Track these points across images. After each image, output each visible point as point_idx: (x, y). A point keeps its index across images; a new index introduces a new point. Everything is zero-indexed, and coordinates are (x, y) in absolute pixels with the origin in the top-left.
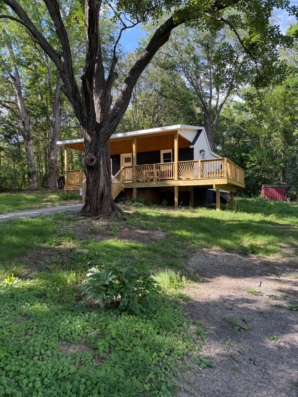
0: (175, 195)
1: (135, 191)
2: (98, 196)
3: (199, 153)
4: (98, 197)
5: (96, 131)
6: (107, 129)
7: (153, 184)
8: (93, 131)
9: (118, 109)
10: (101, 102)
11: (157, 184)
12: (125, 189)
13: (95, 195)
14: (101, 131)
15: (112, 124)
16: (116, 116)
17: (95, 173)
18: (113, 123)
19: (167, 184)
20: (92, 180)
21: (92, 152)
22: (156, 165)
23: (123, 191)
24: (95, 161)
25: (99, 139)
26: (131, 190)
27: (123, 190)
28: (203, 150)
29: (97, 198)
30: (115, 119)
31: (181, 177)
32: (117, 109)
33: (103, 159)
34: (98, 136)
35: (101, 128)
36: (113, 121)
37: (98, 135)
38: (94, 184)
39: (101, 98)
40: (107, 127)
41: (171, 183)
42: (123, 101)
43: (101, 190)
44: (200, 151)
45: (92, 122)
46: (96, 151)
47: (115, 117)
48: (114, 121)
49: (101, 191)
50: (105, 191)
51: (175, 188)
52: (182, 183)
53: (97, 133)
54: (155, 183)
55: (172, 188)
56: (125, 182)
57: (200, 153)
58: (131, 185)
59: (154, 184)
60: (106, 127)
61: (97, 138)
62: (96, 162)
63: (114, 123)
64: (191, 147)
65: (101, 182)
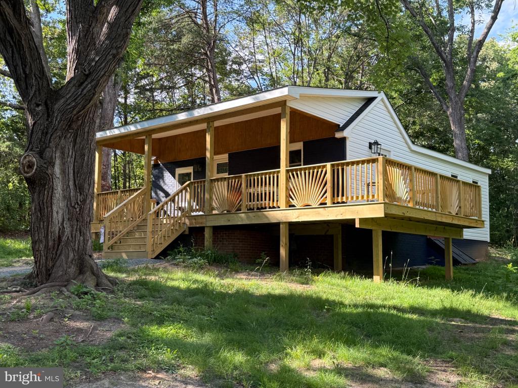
0: (281, 243)
1: (208, 234)
2: (48, 243)
3: (367, 148)
4: (48, 245)
5: (46, 104)
6: (69, 102)
7: (240, 217)
8: (38, 105)
9: (97, 59)
10: (78, 49)
11: (248, 217)
12: (191, 229)
13: (41, 241)
14: (56, 106)
15: (80, 90)
16: (90, 73)
17: (40, 193)
18: (82, 87)
19: (267, 217)
20: (35, 209)
21: (34, 149)
22: (247, 176)
23: (187, 233)
24: (35, 167)
25: (51, 122)
26: (201, 230)
27: (187, 230)
28: (376, 143)
29: (47, 247)
30: (89, 80)
31: (294, 202)
32: (94, 58)
33: (63, 164)
34: (48, 116)
35: (57, 100)
36: (84, 85)
37: (49, 113)
38: (37, 216)
39: (78, 41)
40: (70, 97)
41: (274, 216)
42: (107, 42)
43: (56, 229)
44: (370, 144)
45: (34, 89)
46: (44, 146)
47: (87, 76)
48: (86, 83)
49: (57, 232)
50: (63, 232)
51: (281, 226)
52: (295, 216)
53: (48, 109)
54: (243, 215)
55: (275, 227)
56: (192, 214)
57: (370, 148)
58: (200, 221)
59: (243, 218)
60: (68, 97)
61: (47, 120)
62: (36, 169)
63: (85, 88)
64: (338, 135)
65: (57, 213)
